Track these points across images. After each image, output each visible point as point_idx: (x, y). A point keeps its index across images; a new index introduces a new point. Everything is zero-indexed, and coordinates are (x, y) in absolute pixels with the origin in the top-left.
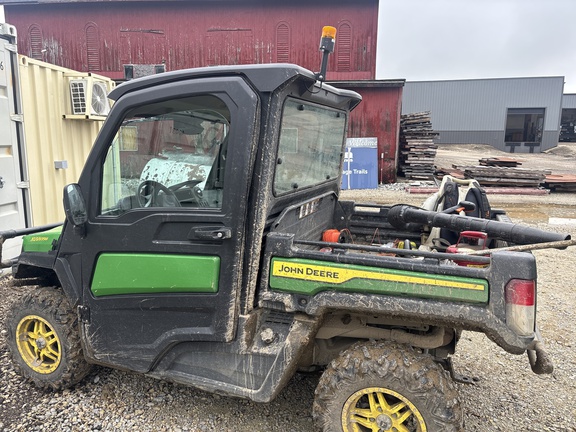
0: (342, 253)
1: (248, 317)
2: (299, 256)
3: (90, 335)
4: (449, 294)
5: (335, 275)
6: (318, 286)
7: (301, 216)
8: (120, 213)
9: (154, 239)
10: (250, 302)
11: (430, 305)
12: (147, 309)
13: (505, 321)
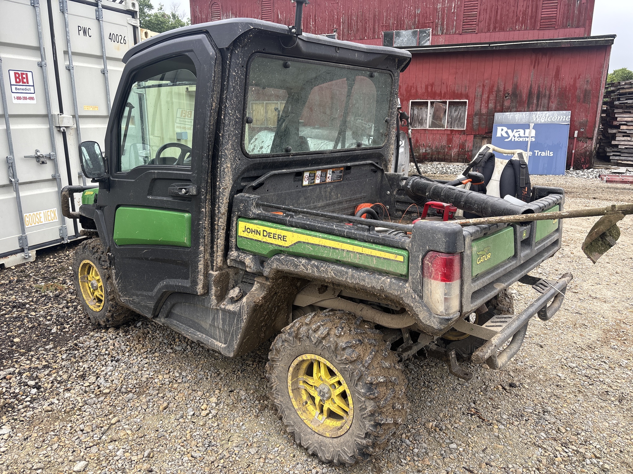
0: (292, 216)
1: (215, 273)
2: (259, 218)
3: (116, 280)
4: (373, 264)
5: (284, 238)
6: (271, 248)
7: (305, 183)
8: (137, 171)
9: (149, 194)
10: (219, 260)
11: (356, 274)
12: (147, 259)
13: (421, 297)
